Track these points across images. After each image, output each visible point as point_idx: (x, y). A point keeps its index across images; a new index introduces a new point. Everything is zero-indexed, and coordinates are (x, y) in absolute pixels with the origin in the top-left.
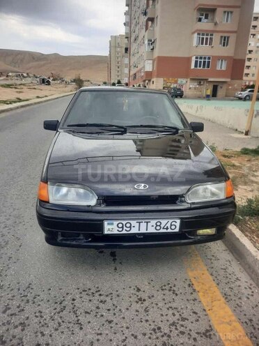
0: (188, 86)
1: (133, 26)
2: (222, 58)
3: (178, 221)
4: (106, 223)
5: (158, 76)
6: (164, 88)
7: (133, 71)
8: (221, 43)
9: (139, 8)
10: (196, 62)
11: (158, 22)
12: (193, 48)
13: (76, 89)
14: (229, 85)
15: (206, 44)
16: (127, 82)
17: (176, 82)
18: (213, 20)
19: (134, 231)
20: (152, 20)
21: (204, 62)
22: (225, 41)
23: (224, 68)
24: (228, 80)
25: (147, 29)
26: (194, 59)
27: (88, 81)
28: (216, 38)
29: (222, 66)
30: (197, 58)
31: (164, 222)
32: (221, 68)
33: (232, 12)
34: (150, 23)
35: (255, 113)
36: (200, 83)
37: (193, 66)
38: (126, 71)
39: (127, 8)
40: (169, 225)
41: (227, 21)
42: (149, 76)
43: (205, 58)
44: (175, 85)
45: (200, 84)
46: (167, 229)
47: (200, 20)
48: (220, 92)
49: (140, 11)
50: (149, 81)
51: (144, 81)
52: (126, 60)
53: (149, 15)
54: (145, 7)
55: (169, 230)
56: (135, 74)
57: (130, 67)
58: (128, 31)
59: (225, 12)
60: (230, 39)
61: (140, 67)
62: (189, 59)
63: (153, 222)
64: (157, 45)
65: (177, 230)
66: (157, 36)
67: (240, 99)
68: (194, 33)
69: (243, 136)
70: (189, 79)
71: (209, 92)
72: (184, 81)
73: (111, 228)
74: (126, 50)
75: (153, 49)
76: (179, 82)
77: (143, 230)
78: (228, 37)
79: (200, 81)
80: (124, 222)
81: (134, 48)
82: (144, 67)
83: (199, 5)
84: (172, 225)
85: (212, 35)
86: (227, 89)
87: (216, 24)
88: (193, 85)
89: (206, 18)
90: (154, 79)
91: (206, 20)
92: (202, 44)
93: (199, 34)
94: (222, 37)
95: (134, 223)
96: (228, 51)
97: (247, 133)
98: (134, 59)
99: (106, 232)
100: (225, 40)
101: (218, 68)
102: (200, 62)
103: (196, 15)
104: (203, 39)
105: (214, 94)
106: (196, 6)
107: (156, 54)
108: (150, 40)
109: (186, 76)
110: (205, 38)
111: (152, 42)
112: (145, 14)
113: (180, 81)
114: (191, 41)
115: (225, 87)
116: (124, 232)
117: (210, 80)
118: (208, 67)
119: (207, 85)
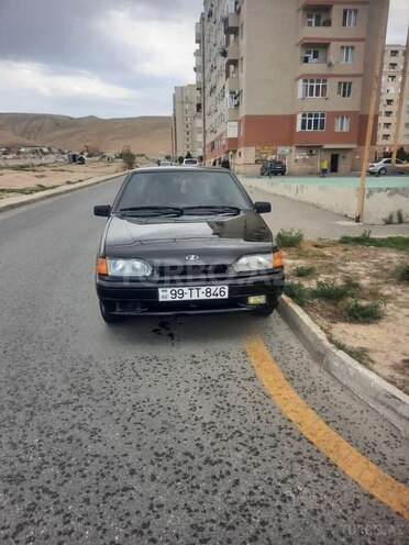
0: (292, 157)
1: (207, 71)
2: (342, 115)
3: (227, 287)
4: (160, 290)
5: (247, 144)
6: (256, 162)
7: (210, 138)
8: (339, 93)
9: (215, 45)
10: (304, 122)
11: (244, 66)
12: (297, 102)
13: (124, 168)
14: (356, 154)
15: (317, 95)
16: (201, 154)
17: (274, 152)
18: (325, 59)
19: (187, 297)
20: (235, 62)
21: (316, 121)
22: (345, 89)
23: (346, 129)
24: (355, 146)
25: (227, 76)
26: (299, 117)
27: (143, 155)
28: (332, 85)
29: (342, 126)
30: (304, 115)
31: (213, 288)
32: (342, 128)
33: (353, 48)
34: (232, 67)
35: (367, 192)
36: (311, 151)
37: (299, 128)
38: (200, 138)
39: (197, 46)
40: (218, 291)
41: (347, 60)
42: (233, 144)
43: (316, 115)
44: (273, 157)
45: (311, 153)
46: (217, 295)
47: (306, 60)
48: (343, 165)
49: (216, 50)
50: (235, 152)
51: (227, 152)
52: (199, 123)
53: (230, 57)
54: (224, 44)
55: (219, 297)
56: (213, 143)
57: (205, 132)
58: (201, 80)
59: (342, 47)
60: (352, 86)
61: (219, 132)
62: (293, 118)
63: (203, 289)
64: (244, 99)
65: (226, 296)
66: (243, 86)
67: (372, 173)
68: (297, 79)
69: (353, 223)
70: (294, 148)
71: (326, 165)
72: (287, 150)
73: (165, 295)
74: (199, 106)
75: (237, 105)
76: (279, 152)
77: (195, 297)
78: (350, 84)
79: (311, 150)
80: (177, 289)
81: (210, 103)
82: (225, 132)
83: (304, 39)
84: (220, 291)
85: (325, 81)
86: (353, 160)
87: (330, 65)
88: (300, 156)
89: (315, 56)
90: (241, 150)
91: (315, 60)
92: (311, 94)
93: (305, 81)
94: (340, 83)
95: (186, 290)
96: (351, 104)
97: (358, 220)
98: (210, 121)
99: (161, 299)
100: (345, 87)
101: (338, 129)
102: (310, 121)
103: (300, 53)
104: (312, 87)
105: (334, 168)
106: (299, 41)
107: (243, 111)
108: (232, 93)
109: (290, 143)
110: (316, 86)
111: (236, 95)
112: (224, 54)
113: (280, 150)
114: (294, 90)
115: (349, 156)
116: (177, 299)
117: (326, 146)
118: (322, 128)
119: (320, 155)
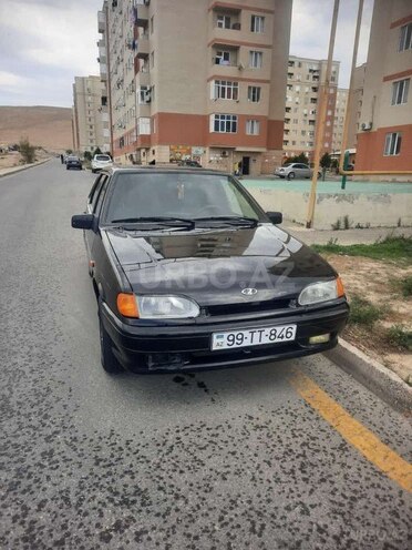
0: (208, 158)
1: (113, 63)
2: (253, 119)
3: (295, 327)
4: (215, 336)
5: (161, 142)
6: (171, 161)
7: (118, 134)
8: (249, 97)
9: (121, 37)
10: (217, 123)
11: (156, 61)
12: (210, 104)
13: (23, 162)
14: (265, 157)
15: (229, 97)
16: (108, 150)
17: (189, 152)
18: (236, 62)
19: (246, 343)
20: (145, 57)
21: (228, 123)
22: (255, 94)
23: (256, 133)
24: (264, 150)
25: (137, 71)
26: (212, 118)
27: (40, 148)
28: (243, 89)
29: (253, 130)
30: (217, 117)
31: (279, 329)
32: (252, 132)
33: (261, 53)
34: (142, 61)
36: (224, 153)
37: (212, 129)
38: (107, 133)
39: (100, 36)
40: (284, 333)
41: (256, 65)
42: (146, 143)
43: (228, 118)
44: (188, 157)
45: (224, 155)
46: (282, 337)
47: (217, 61)
48: (254, 167)
49: (122, 42)
50: (147, 149)
51: (139, 150)
52: (105, 117)
53: (140, 50)
54: (132, 36)
55: (285, 339)
56: (122, 139)
57: (112, 127)
58: (105, 72)
59: (252, 52)
60: (262, 91)
61: (130, 127)
62: (205, 119)
63: (267, 331)
64: (156, 95)
65: (293, 338)
66: (155, 82)
67: (282, 177)
68: (208, 81)
69: (304, 229)
70: (207, 149)
72: (201, 150)
73: (220, 342)
74: (104, 100)
75: (149, 101)
76: (193, 152)
77: (256, 342)
78: (259, 89)
79: (224, 151)
80: (235, 333)
81: (117, 97)
82: (137, 128)
83: (216, 39)
84: (286, 332)
85: (236, 84)
86: (263, 163)
87: (240, 68)
88: (215, 157)
89: (226, 58)
90: (155, 148)
91: (226, 62)
92: (223, 96)
93: (217, 82)
94: (250, 88)
95: (246, 333)
96: (260, 108)
97: (309, 226)
98: (118, 116)
99: (214, 348)
100: (254, 92)
101: (248, 133)
102: (223, 123)
103: (211, 54)
104: (223, 89)
105: (245, 171)
106: (210, 41)
107: (156, 108)
108: (143, 88)
109: (203, 144)
110: (227, 88)
111: (147, 91)
112: (134, 47)
113: (194, 150)
114: (207, 91)
115: (259, 159)
116: (235, 346)
117: (238, 149)
118: (234, 130)
119: (234, 156)
